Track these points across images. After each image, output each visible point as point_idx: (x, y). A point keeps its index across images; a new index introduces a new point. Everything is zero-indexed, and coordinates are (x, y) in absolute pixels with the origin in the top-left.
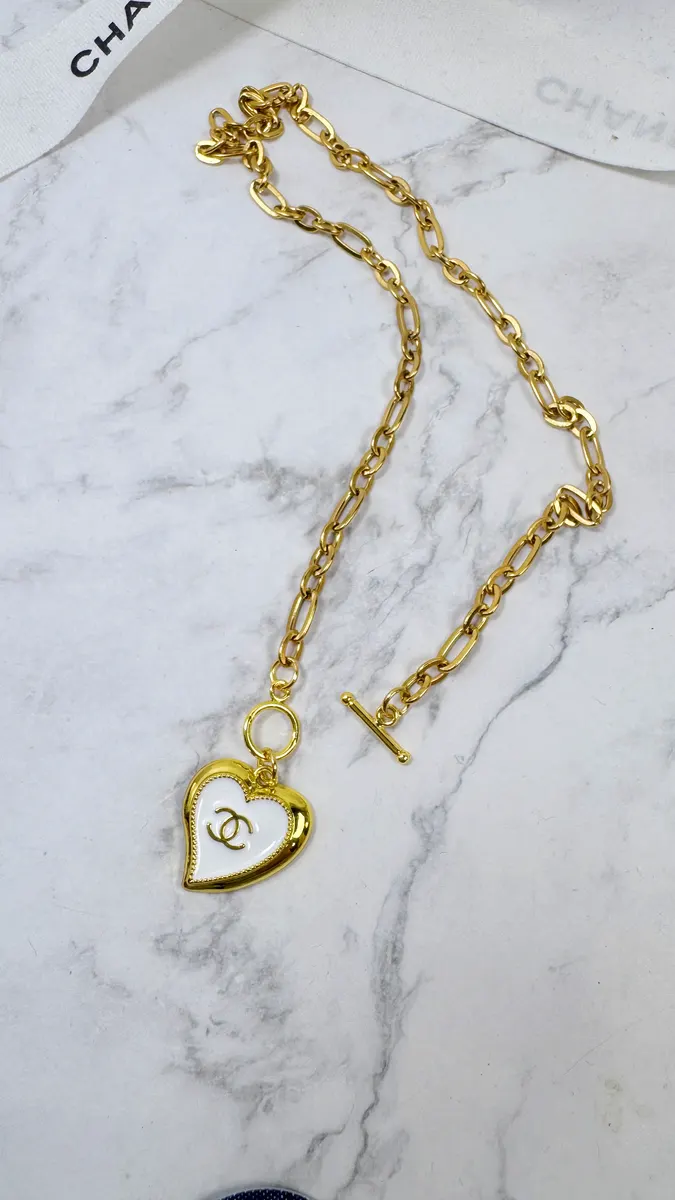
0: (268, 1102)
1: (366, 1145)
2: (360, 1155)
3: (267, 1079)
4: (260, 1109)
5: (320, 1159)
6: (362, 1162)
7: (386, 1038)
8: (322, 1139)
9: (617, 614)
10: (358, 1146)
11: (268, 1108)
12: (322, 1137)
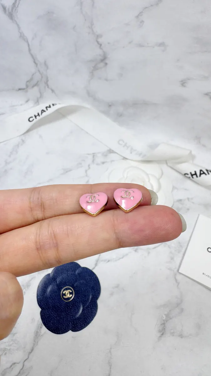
0: (6, 353)
1: (23, 367)
2: (21, 369)
3: (7, 347)
4: (4, 354)
5: (12, 369)
6: (21, 371)
7: (34, 344)
8: (14, 364)
9: (109, 261)
10: (21, 367)
11: (5, 354)
12: (15, 363)
